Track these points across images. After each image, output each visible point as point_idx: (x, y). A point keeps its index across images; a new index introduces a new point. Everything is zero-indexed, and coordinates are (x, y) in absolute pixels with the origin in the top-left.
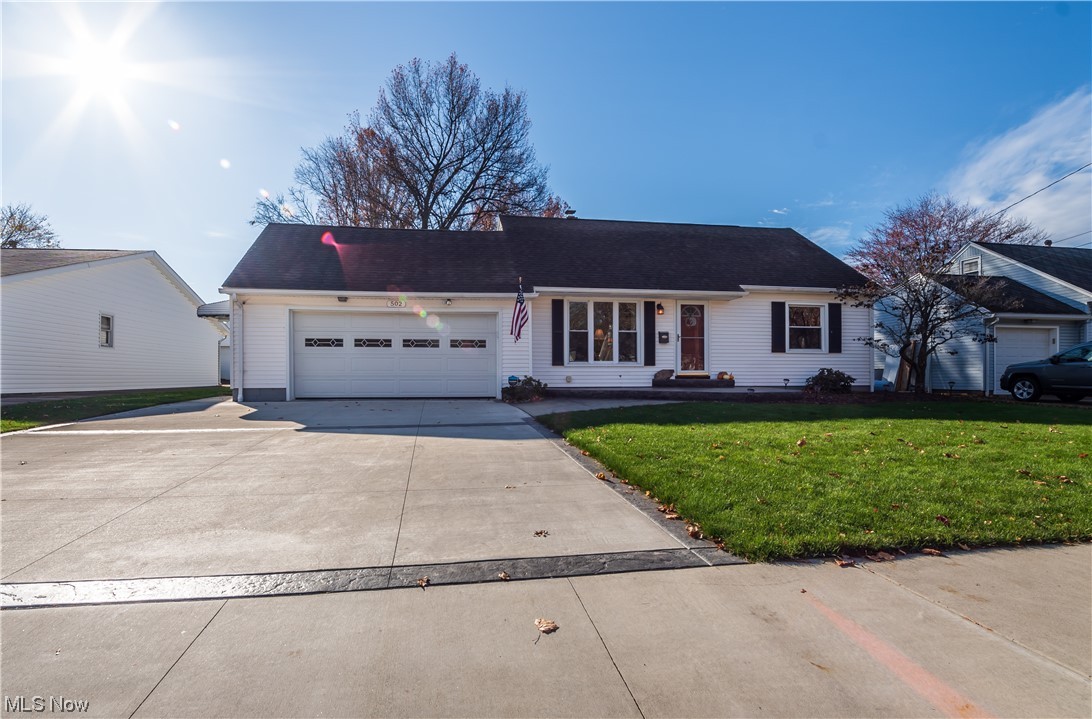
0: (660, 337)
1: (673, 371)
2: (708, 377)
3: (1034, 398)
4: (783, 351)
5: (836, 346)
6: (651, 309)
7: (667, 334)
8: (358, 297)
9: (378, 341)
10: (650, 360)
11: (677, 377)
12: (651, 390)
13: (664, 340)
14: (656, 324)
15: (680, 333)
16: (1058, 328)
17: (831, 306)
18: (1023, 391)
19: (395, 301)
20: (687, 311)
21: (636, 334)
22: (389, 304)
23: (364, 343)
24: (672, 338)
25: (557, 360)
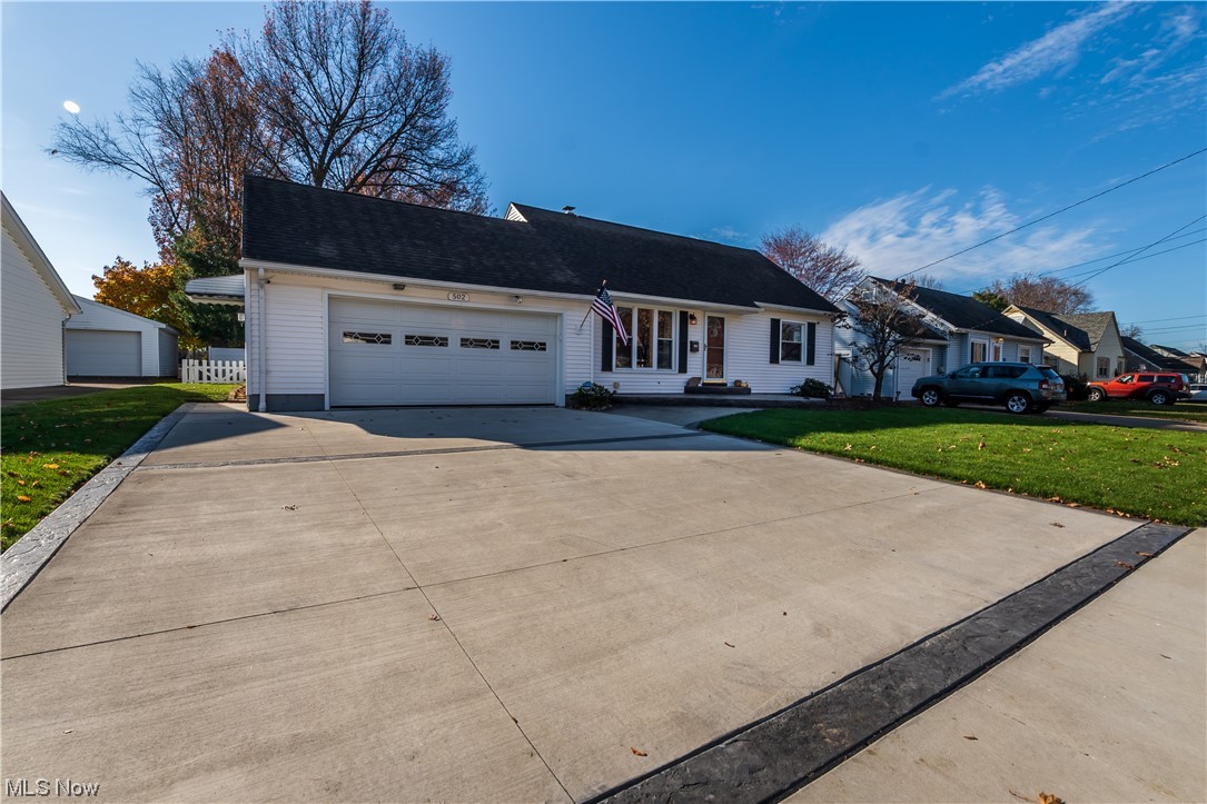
0: (691, 347)
1: (700, 379)
2: (725, 385)
3: (936, 405)
4: (778, 363)
5: (811, 361)
6: (686, 319)
7: (697, 343)
8: (416, 285)
9: (432, 338)
10: (683, 369)
11: (704, 384)
12: (682, 396)
13: (694, 350)
14: (689, 333)
15: (706, 343)
16: (931, 350)
17: (809, 324)
18: (929, 398)
19: (459, 294)
20: (712, 321)
21: (671, 342)
22: (451, 297)
23: (417, 341)
24: (701, 349)
25: (607, 366)
